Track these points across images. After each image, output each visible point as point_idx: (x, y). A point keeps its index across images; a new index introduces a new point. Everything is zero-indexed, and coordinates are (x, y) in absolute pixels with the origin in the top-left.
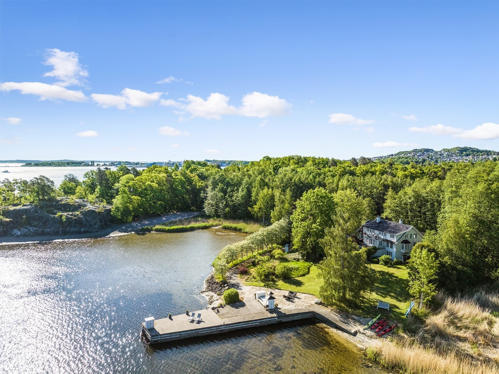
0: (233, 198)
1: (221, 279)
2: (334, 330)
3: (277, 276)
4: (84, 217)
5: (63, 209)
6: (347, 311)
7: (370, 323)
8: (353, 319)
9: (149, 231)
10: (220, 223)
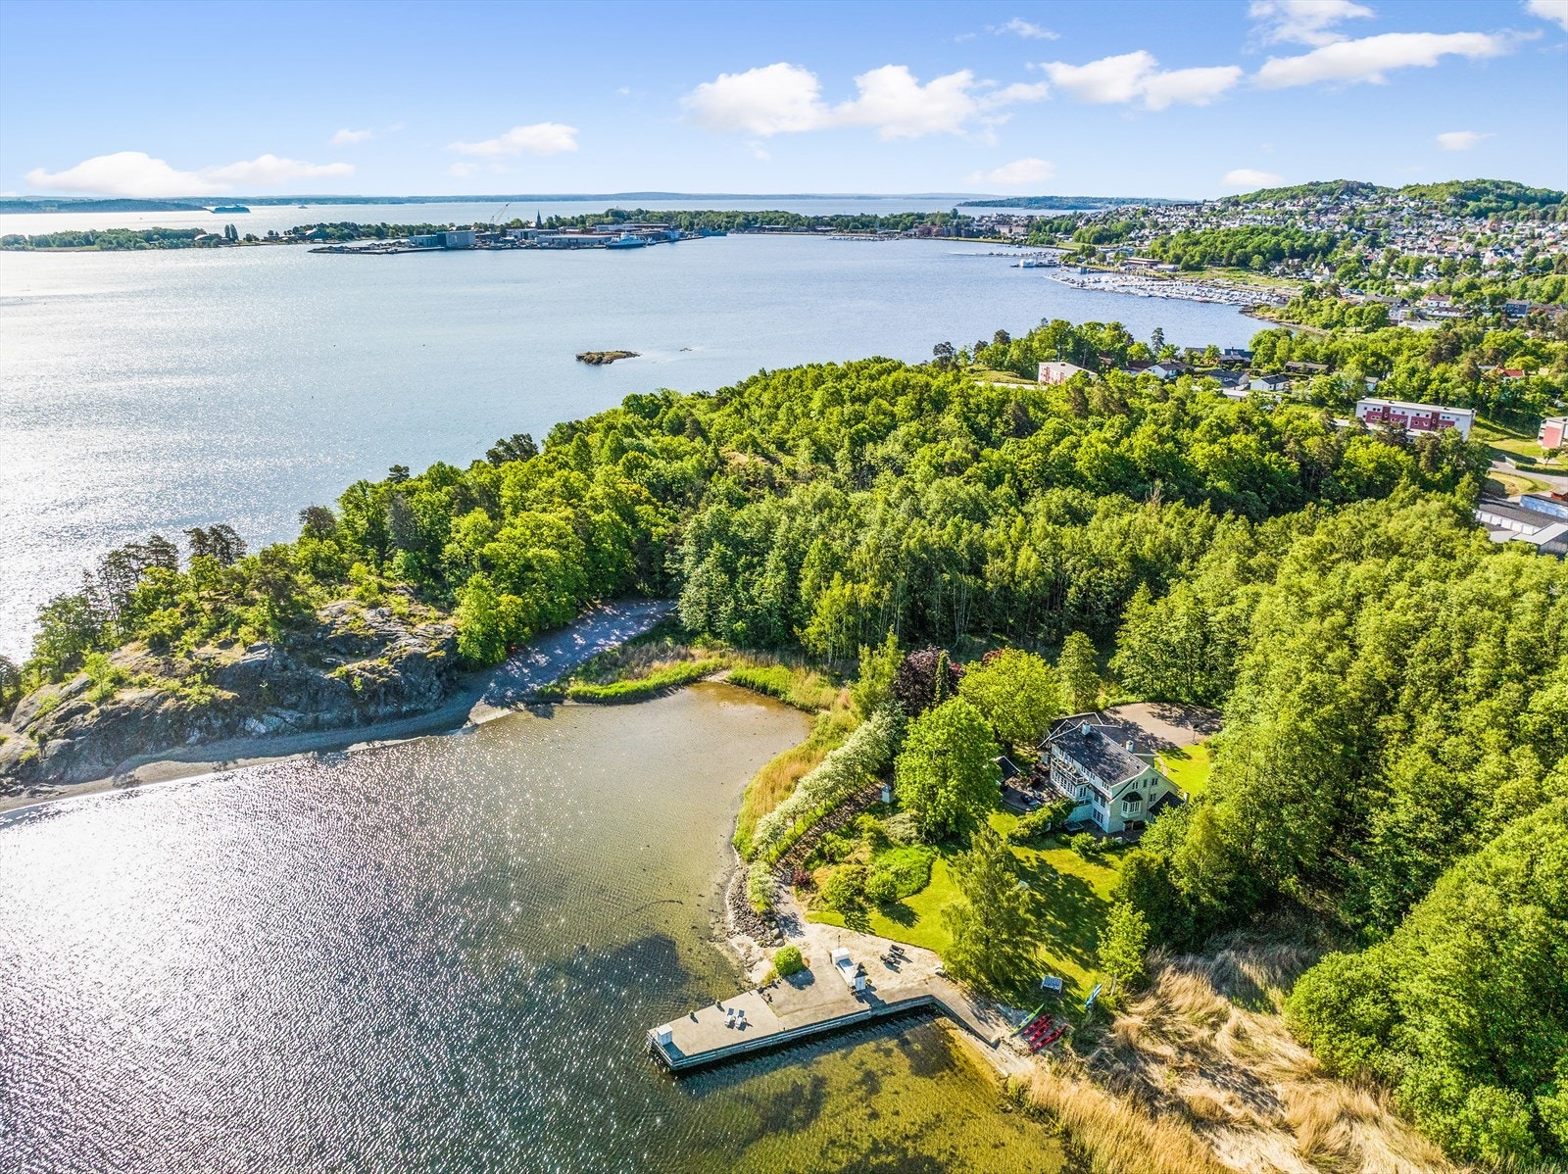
0: (754, 592)
1: (763, 908)
2: (964, 1034)
3: (868, 899)
4: (403, 674)
5: (344, 650)
6: (988, 994)
7: (1024, 1023)
8: (998, 1011)
9: (559, 698)
10: (725, 661)
